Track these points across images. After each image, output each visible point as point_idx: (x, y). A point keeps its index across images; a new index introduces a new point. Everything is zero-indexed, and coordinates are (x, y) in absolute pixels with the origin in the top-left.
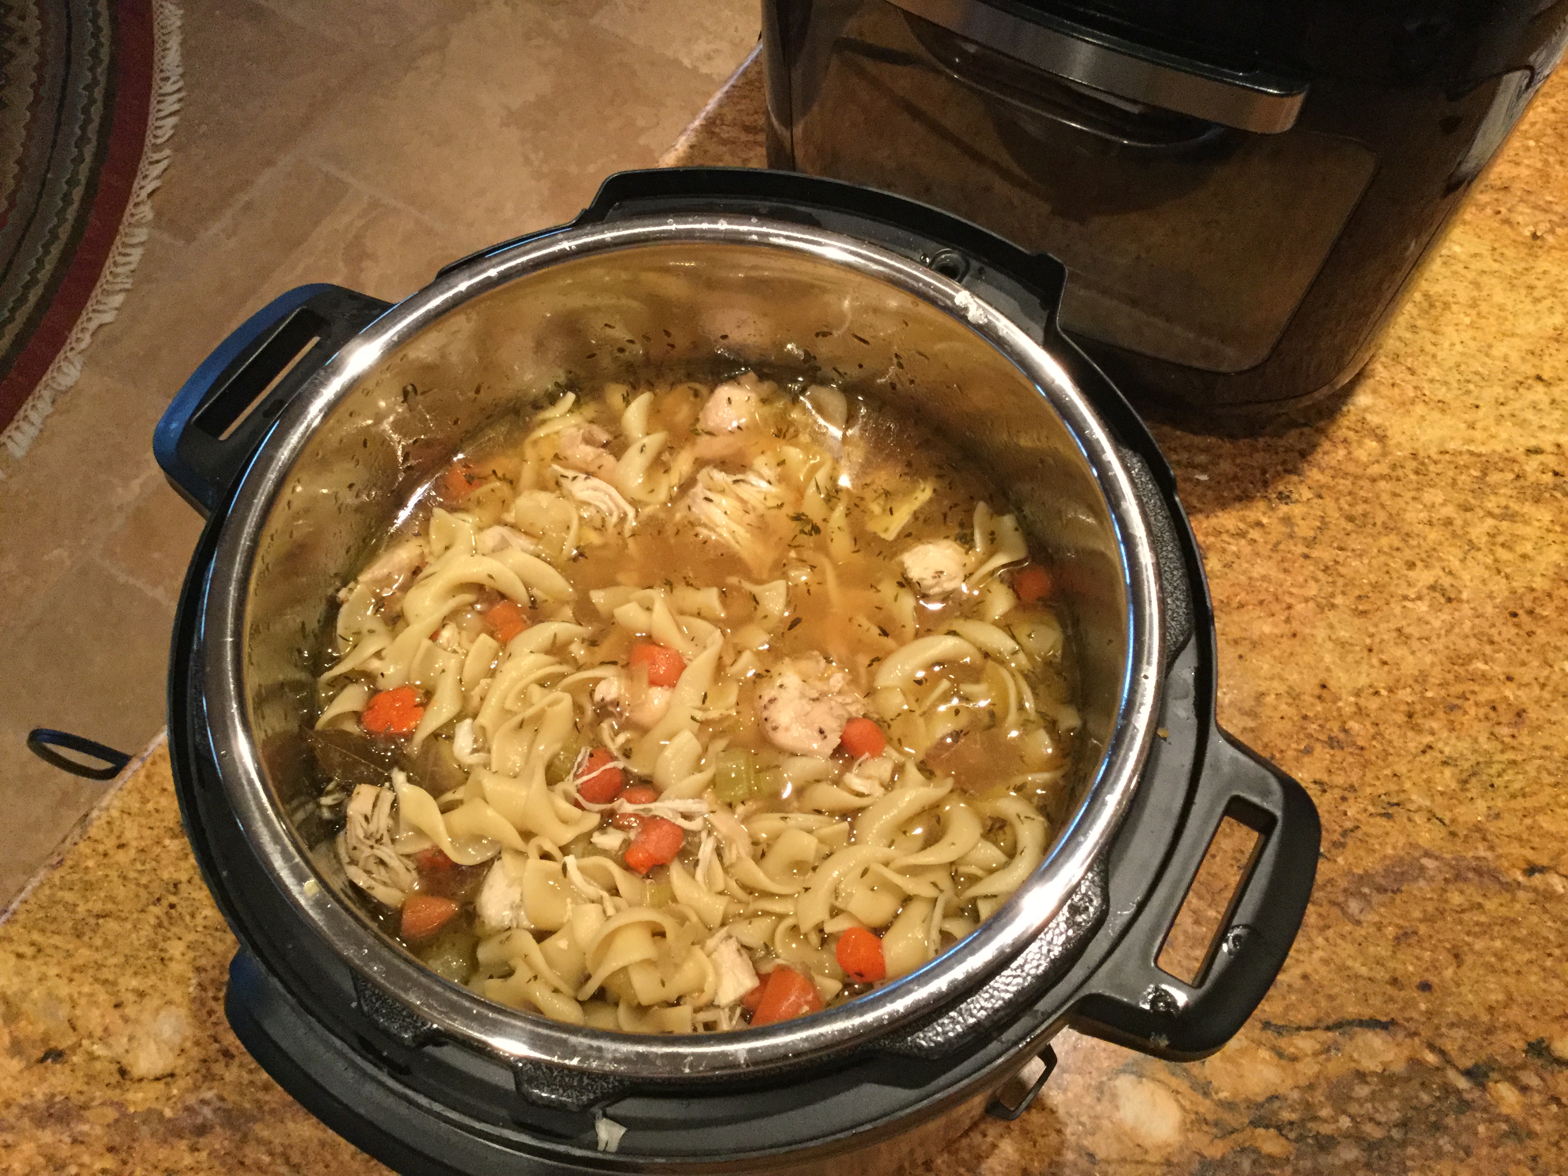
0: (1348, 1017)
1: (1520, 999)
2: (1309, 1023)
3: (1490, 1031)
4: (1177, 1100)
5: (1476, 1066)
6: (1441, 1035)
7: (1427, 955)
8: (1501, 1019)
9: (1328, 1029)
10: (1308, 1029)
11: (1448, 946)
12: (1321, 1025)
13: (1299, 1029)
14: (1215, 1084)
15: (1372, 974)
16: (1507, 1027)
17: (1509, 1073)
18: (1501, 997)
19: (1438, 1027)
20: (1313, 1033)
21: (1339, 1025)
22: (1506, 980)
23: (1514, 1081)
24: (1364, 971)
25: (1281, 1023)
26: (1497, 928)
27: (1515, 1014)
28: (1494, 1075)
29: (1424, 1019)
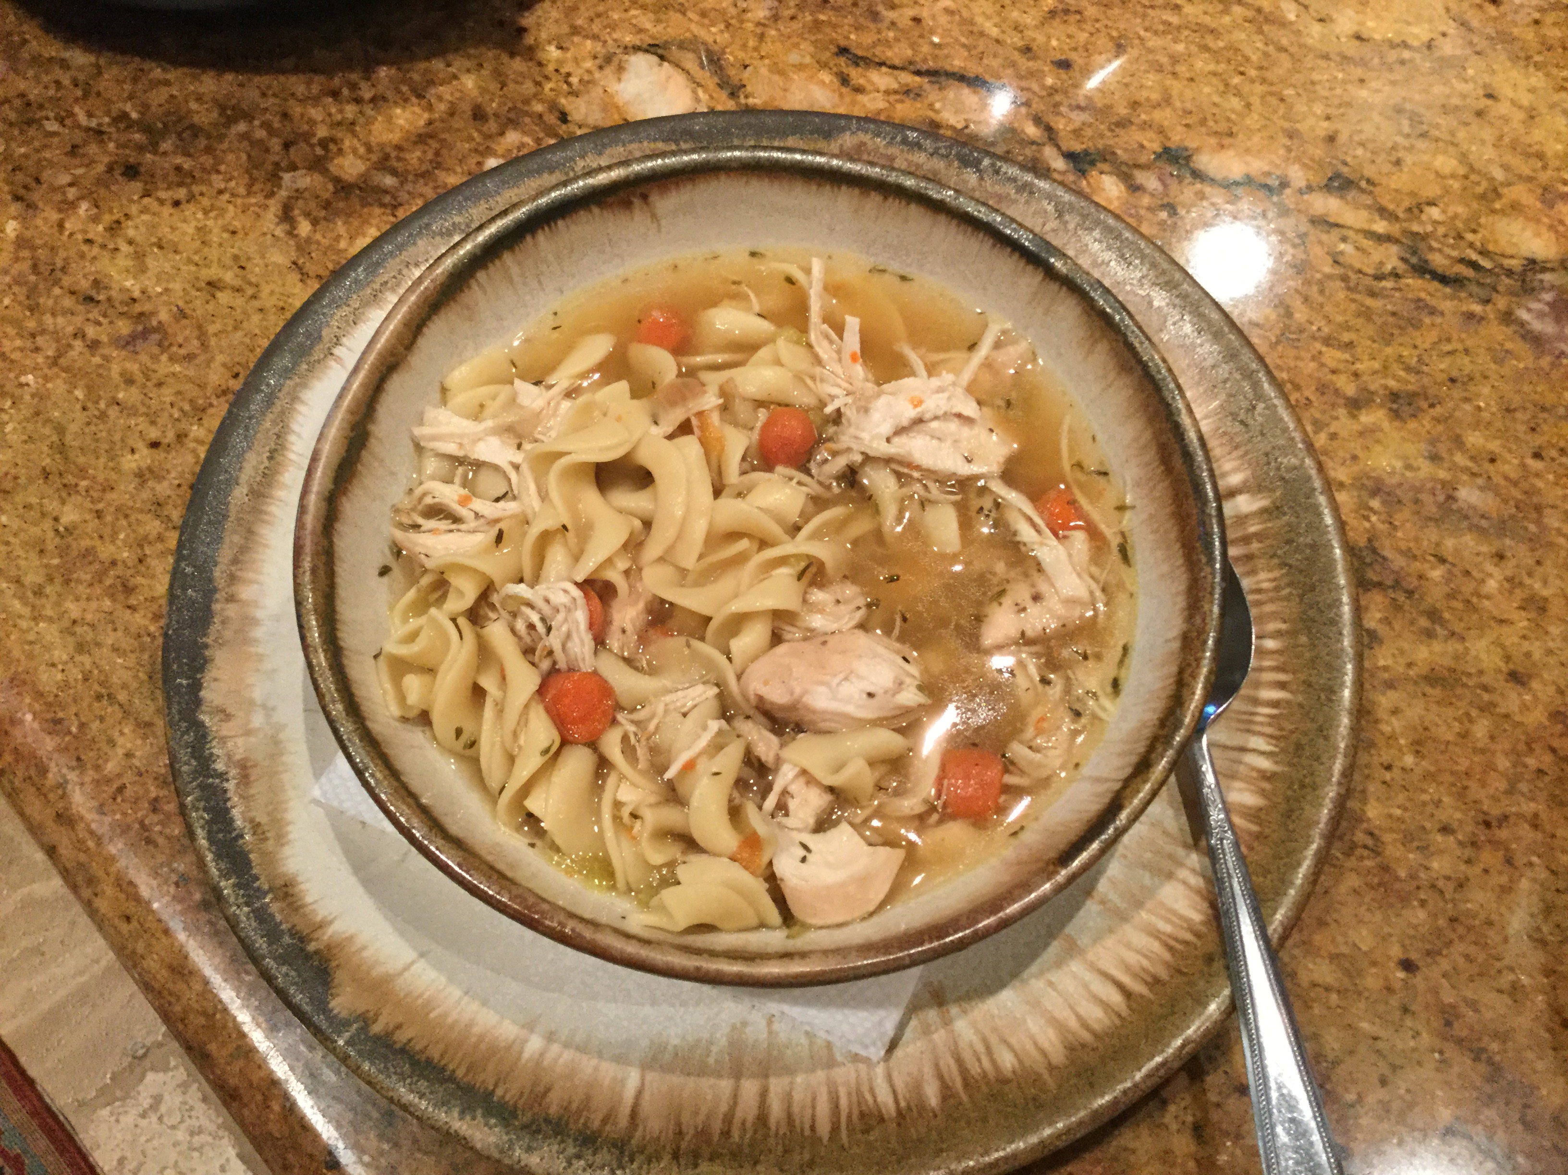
0: (948, 68)
1: (1178, 104)
2: (897, 62)
3: (1123, 124)
4: (694, 92)
5: (1086, 153)
6: (1059, 114)
7: (1083, 37)
8: (1143, 117)
9: (918, 73)
10: (893, 67)
11: (1115, 34)
12: (912, 68)
13: (882, 64)
14: (749, 89)
15: (1001, 37)
16: (1146, 126)
17: (1124, 169)
18: (1155, 96)
19: (1057, 105)
20: (896, 72)
21: (933, 74)
22: (1169, 82)
23: (1126, 179)
24: (994, 32)
25: (860, 53)
26: (1186, 33)
27: (1163, 116)
28: (1105, 167)
29: (1044, 93)
